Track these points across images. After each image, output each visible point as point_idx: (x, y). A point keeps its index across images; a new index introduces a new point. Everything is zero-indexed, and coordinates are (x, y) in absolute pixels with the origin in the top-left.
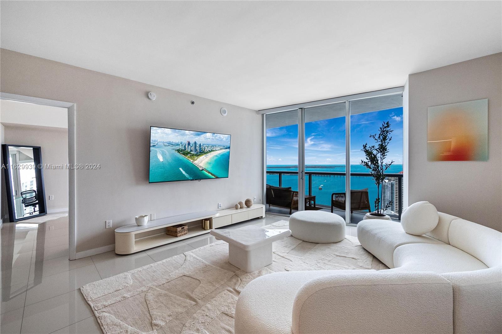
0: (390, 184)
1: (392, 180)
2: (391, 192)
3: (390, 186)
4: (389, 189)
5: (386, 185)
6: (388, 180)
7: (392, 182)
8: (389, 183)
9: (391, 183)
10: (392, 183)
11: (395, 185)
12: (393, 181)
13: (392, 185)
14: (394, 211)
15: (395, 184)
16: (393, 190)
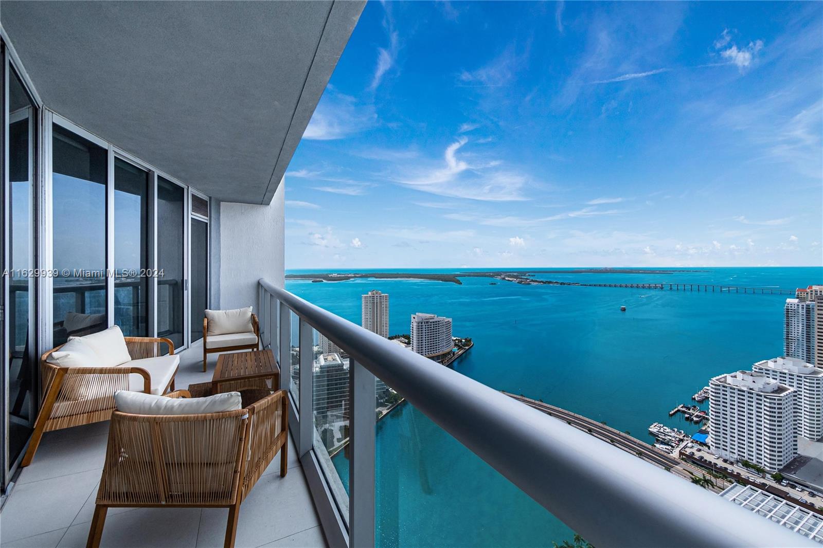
0: (803, 308)
1: (809, 299)
2: (805, 323)
3: (805, 311)
4: (800, 318)
5: (793, 308)
6: (797, 298)
7: (808, 302)
8: (800, 307)
9: (805, 307)
10: (807, 305)
11: (816, 310)
12: (810, 301)
13: (809, 310)
14: (813, 363)
15: (816, 308)
16: (811, 319)
